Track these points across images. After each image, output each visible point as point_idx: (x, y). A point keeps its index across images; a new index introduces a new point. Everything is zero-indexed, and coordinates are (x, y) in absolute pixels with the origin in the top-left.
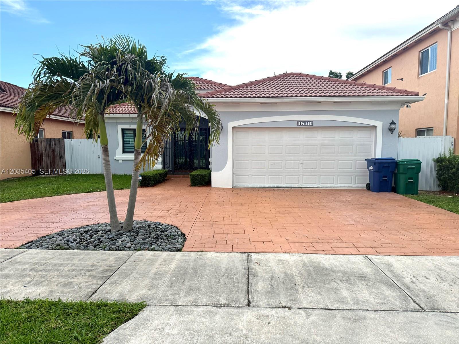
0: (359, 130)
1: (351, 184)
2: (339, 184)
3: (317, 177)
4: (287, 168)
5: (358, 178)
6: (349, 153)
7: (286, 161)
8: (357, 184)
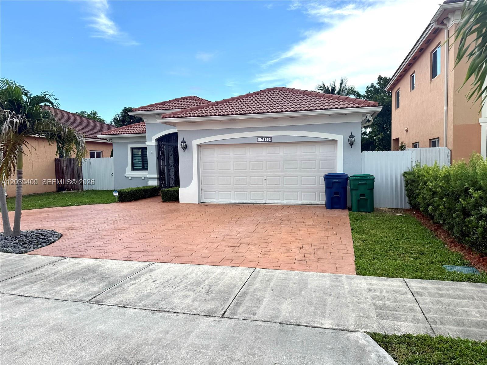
0: (321, 145)
1: (315, 200)
2: (303, 200)
3: (281, 193)
4: (252, 184)
5: (322, 194)
6: (311, 169)
7: (251, 177)
8: (321, 200)
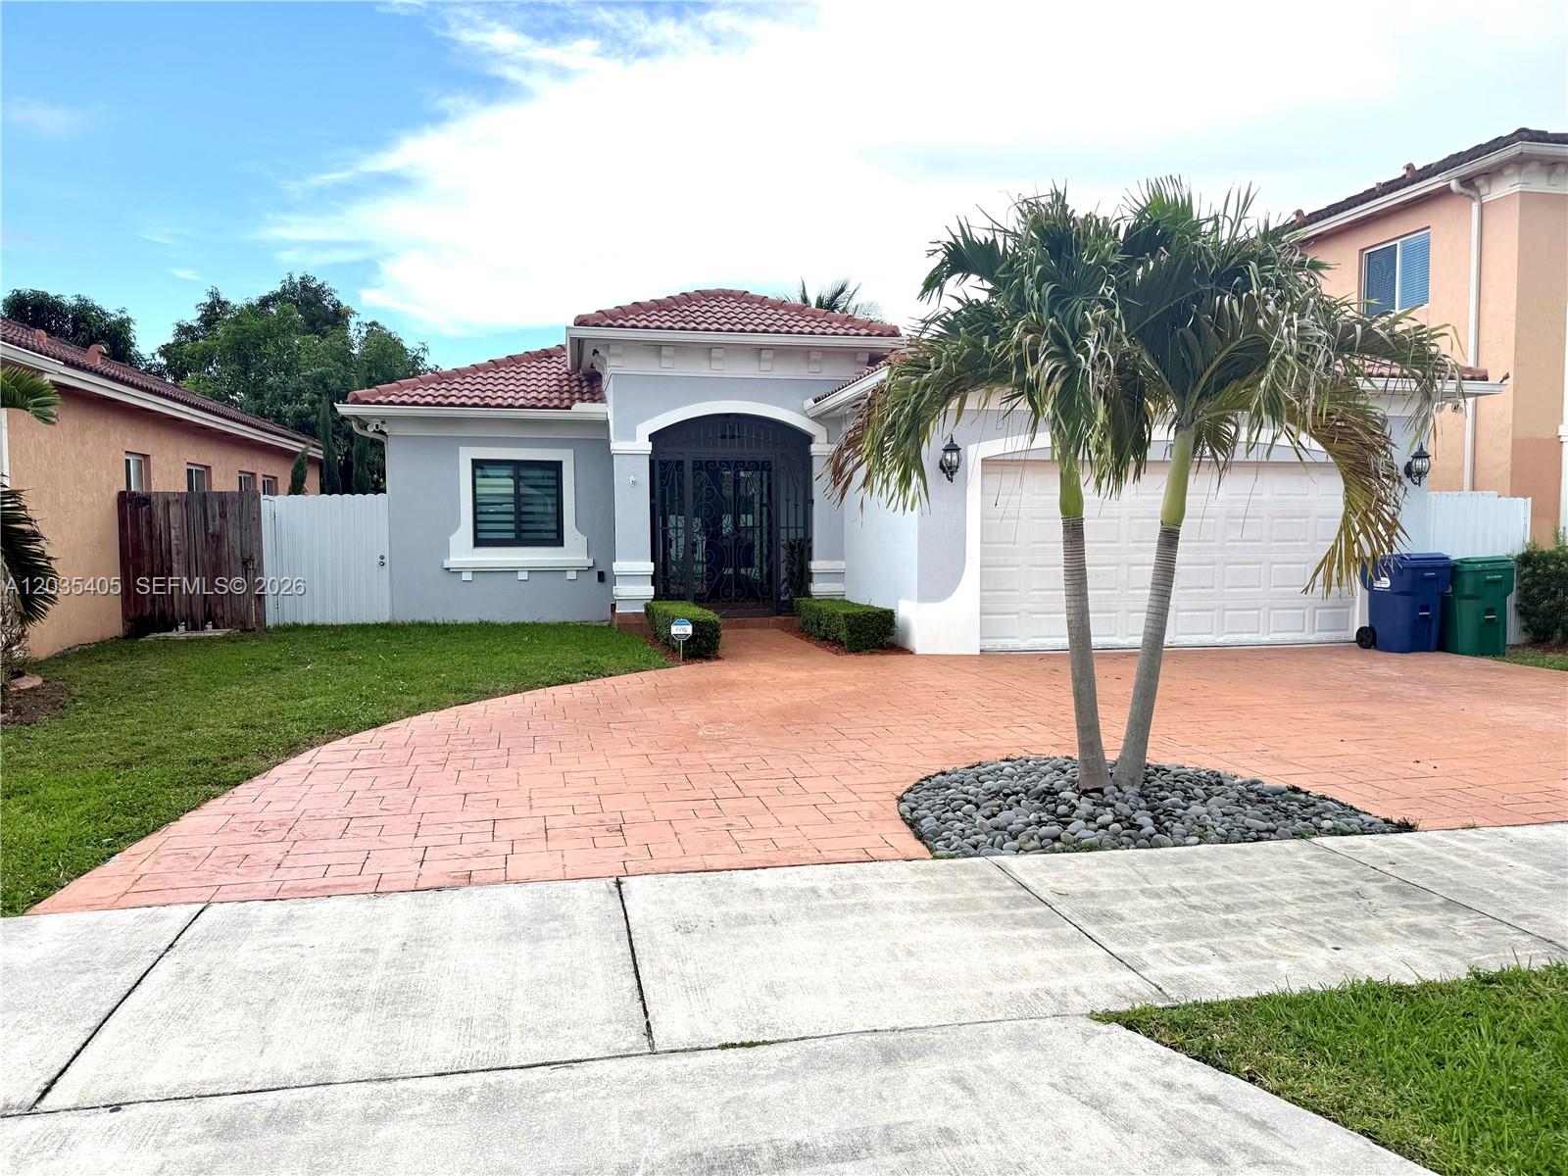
0: (1323, 474)
1: (1303, 631)
2: (1274, 632)
3: (1215, 613)
4: (1133, 588)
5: (1320, 614)
6: (1297, 540)
7: (1131, 565)
8: (1319, 631)
